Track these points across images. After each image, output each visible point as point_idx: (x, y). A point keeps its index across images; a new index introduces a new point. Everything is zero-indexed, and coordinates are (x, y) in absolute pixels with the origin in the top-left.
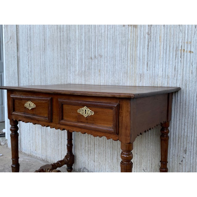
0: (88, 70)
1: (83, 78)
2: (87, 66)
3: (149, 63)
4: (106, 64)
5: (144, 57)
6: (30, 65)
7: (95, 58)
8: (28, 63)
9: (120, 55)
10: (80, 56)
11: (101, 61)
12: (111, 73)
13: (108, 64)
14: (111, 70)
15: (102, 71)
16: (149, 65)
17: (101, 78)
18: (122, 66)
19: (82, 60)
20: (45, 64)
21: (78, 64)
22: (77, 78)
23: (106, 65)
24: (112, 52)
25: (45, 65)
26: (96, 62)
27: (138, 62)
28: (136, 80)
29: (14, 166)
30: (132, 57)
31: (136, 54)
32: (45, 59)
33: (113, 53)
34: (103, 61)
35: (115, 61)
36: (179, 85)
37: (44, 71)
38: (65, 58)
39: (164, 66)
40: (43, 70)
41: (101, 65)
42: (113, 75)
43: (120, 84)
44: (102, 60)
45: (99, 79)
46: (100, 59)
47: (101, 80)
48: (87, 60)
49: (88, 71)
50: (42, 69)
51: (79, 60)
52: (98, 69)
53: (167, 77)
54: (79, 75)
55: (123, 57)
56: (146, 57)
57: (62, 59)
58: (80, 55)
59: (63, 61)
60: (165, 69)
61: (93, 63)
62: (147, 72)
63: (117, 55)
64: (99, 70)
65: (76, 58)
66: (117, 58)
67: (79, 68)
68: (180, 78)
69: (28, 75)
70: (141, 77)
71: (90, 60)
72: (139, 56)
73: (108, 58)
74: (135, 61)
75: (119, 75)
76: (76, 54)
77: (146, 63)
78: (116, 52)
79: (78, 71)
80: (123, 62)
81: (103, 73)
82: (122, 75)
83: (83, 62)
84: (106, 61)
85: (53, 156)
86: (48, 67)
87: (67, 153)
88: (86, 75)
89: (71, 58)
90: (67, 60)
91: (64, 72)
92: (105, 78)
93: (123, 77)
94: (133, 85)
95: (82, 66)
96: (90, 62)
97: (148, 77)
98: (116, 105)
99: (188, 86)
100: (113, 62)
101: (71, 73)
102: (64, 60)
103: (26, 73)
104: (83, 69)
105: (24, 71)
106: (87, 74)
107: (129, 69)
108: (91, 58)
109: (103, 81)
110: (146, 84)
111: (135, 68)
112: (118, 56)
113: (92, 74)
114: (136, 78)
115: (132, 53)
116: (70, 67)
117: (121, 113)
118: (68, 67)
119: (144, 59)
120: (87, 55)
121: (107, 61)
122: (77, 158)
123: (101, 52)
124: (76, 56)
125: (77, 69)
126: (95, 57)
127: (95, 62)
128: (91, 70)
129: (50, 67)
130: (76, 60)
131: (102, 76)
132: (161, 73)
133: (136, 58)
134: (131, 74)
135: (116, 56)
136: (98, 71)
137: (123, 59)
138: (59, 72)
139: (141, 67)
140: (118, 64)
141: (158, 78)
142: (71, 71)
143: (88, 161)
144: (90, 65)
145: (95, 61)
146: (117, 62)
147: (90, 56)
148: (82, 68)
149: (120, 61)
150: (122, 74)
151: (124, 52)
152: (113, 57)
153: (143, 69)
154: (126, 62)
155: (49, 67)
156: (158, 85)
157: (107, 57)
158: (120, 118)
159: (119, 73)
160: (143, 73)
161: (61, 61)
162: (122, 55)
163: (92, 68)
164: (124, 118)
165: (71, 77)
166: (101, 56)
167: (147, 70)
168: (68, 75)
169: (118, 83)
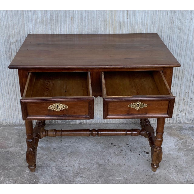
0: (55, 17)
1: (49, 27)
3: (129, 11)
14: (87, 18)
15: (75, 19)
16: (129, 13)
17: (74, 26)
18: (100, 14)
22: (40, 26)
28: (115, 28)
36: (155, 31)
39: (144, 15)
41: (73, 12)
43: (98, 32)
45: (72, 27)
47: (74, 29)
49: (55, 19)
53: (145, 24)
54: (43, 23)
60: (145, 17)
62: (127, 20)
64: (72, 17)
68: (157, 25)
70: (121, 25)
75: (96, 23)
77: (126, 12)
79: (40, 19)
81: (77, 21)
82: (100, 23)
88: (53, 23)
92: (79, 26)
93: (101, 25)
94: (113, 33)
97: (128, 25)
99: (163, 32)
101: (30, 21)
104: (49, 16)
107: (108, 17)
109: (77, 29)
110: (126, 31)
111: (114, 16)
113: (62, 22)
114: (115, 26)
125: (40, 16)
128: (60, 17)
131: (76, 24)
132: (141, 21)
136: (71, 19)
139: (121, 15)
141: (137, 26)
142: (30, 19)
148: (47, 15)
153: (123, 17)
156: (137, 32)
159: (97, 21)
160: (123, 21)
163: (62, 15)
165: (31, 26)
167: (127, 18)
168: (25, 23)
169: (96, 32)
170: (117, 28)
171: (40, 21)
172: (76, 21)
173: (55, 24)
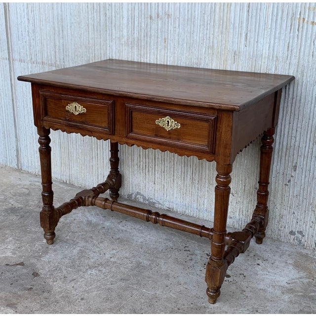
0: (144, 37)
1: (135, 51)
2: (143, 31)
3: (248, 34)
4: (177, 30)
5: (241, 24)
6: (31, 18)
7: (158, 17)
8: (28, 14)
9: (201, 17)
10: (130, 12)
11: (168, 23)
12: (185, 46)
13: (181, 30)
14: (185, 41)
15: (169, 41)
16: (248, 38)
17: (167, 53)
18: (205, 36)
19: (134, 19)
20: (62, 19)
21: (126, 25)
22: (125, 49)
23: (177, 32)
24: (188, 11)
25: (62, 22)
26: (160, 25)
27: (231, 31)
28: (226, 61)
29: (46, 195)
30: (222, 21)
31: (228, 18)
32: (62, 11)
33: (190, 12)
34: (171, 24)
35: (192, 25)
36: (292, 72)
37: (61, 32)
38: (102, 13)
39: (272, 42)
40: (59, 31)
41: (168, 30)
42: (189, 49)
43: (200, 64)
44: (170, 21)
45: (164, 53)
46: (167, 20)
47: (167, 57)
48: (143, 20)
49: (144, 40)
50: (57, 29)
51: (128, 19)
52: (163, 38)
53: (275, 59)
54: (128, 44)
55: (208, 21)
56: (244, 25)
57: (95, 14)
58: (130, 9)
59: (98, 18)
60: (274, 47)
61: (154, 26)
62: (245, 49)
63: (197, 17)
64: (165, 39)
65: (122, 15)
66: (196, 21)
67: (128, 32)
68: (294, 61)
69: (27, 37)
70: (235, 57)
71: (149, 20)
72: (233, 23)
73: (181, 20)
74: (226, 29)
75: (198, 50)
76: (122, 8)
77: (244, 35)
78: (195, 12)
79: (126, 38)
80: (207, 29)
81: (172, 45)
82: (204, 51)
83: (136, 23)
84: (177, 26)
85: (83, 177)
86: (69, 25)
87: (110, 172)
88: (141, 46)
89: (113, 14)
90: (106, 16)
91: (100, 38)
92: (175, 53)
93: (205, 54)
94: (222, 68)
95: (134, 30)
96: (149, 23)
97: (246, 57)
98: (213, 118)
99: (305, 74)
100: (189, 27)
101: (114, 41)
102: (100, 16)
103: (24, 33)
104: (136, 35)
105: (20, 30)
106: (143, 44)
107: (215, 41)
108: (151, 18)
109: (171, 58)
110: (242, 68)
111: (226, 41)
112: (199, 18)
113: (152, 44)
114: (227, 57)
115: (222, 16)
116: (112, 30)
117: (220, 127)
118: (108, 30)
119: (241, 27)
120: (143, 12)
121: (179, 25)
122: (125, 179)
123: (169, 9)
124: (122, 12)
125: (125, 34)
126: (158, 15)
127: (158, 25)
128: (150, 38)
129: (73, 27)
130: (123, 18)
131: (170, 49)
132: (267, 52)
133: (228, 24)
134: (220, 50)
135: (194, 18)
136: (164, 41)
137: (206, 24)
138: (90, 36)
139: (237, 39)
140: (198, 31)
141: (261, 60)
142: (114, 37)
143: (143, 182)
144: (149, 30)
145: (158, 23)
146: (196, 27)
147: (149, 13)
148: (134, 33)
149: (202, 27)
150: (204, 49)
151: (209, 12)
152: (190, 20)
153: (239, 44)
154: (212, 29)
155: (71, 26)
156: (260, 70)
157: (179, 18)
158: (218, 134)
159: (200, 46)
160: (239, 51)
161: (94, 17)
162: (206, 18)
163: (153, 34)
164: (223, 134)
165: (114, 48)
166: (169, 15)
167: (246, 46)
168: (108, 43)
169: (197, 64)
170: (229, 62)
171: (125, 42)
172: (170, 44)
173: (143, 46)
